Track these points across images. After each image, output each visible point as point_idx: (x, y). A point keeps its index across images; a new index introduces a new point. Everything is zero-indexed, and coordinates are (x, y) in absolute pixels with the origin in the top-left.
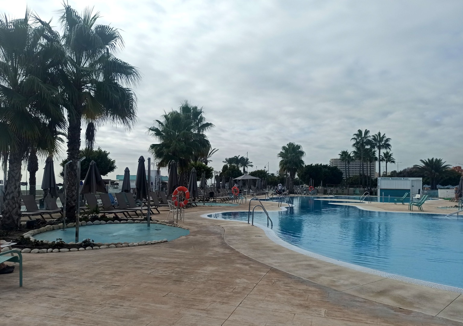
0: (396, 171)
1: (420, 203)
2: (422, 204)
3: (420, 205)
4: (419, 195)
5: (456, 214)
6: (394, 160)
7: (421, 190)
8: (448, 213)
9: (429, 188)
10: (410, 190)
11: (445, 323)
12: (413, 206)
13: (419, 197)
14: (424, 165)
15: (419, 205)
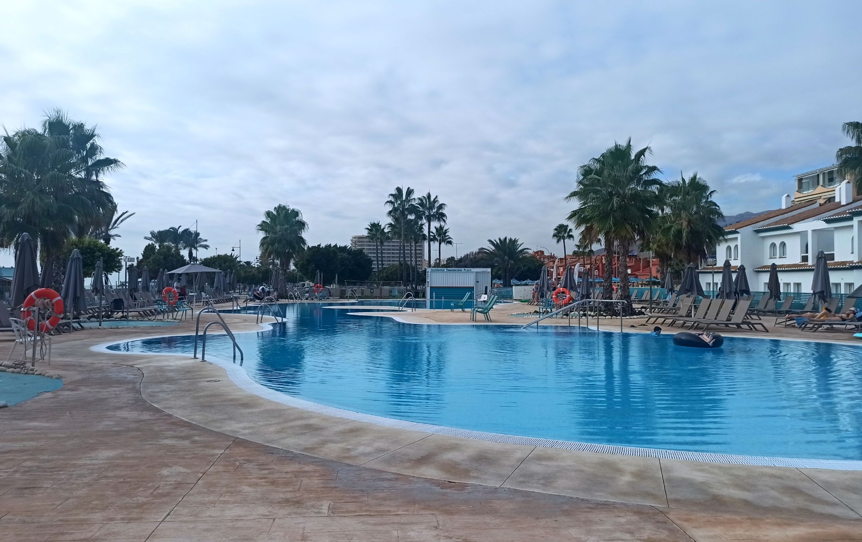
0: (454, 258)
1: (487, 309)
2: (489, 311)
3: (487, 312)
4: (486, 296)
5: (536, 324)
6: (450, 240)
7: (489, 289)
8: (525, 323)
9: (501, 284)
10: (473, 288)
11: (512, 496)
12: (478, 313)
13: (486, 299)
14: (494, 248)
15: (485, 312)
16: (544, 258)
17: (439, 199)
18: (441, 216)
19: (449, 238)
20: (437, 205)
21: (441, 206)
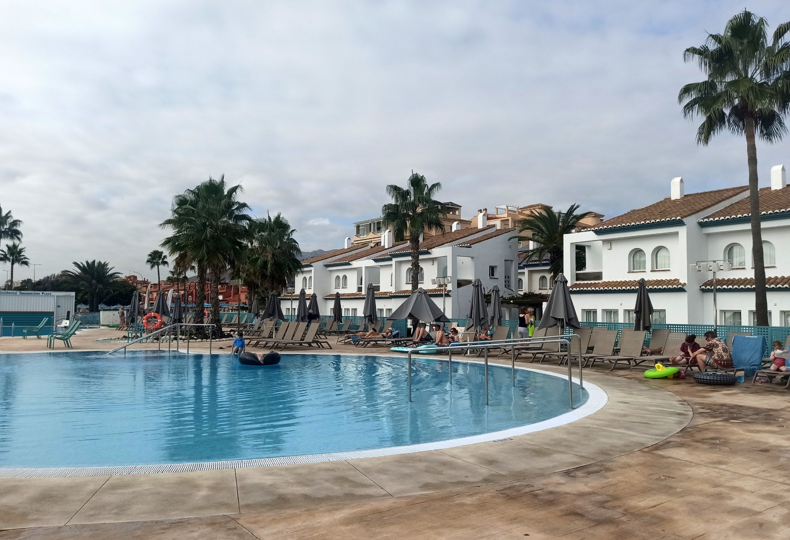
0: (31, 280)
1: (67, 335)
2: (70, 336)
3: (67, 339)
4: (68, 321)
5: (123, 349)
6: (26, 260)
7: (72, 313)
8: (111, 348)
9: (87, 309)
10: (53, 313)
11: (78, 532)
12: (56, 340)
13: (67, 325)
14: (79, 271)
15: (65, 338)
16: (137, 283)
17: (12, 214)
18: (14, 233)
19: (25, 258)
20: (10, 220)
21: (15, 223)
